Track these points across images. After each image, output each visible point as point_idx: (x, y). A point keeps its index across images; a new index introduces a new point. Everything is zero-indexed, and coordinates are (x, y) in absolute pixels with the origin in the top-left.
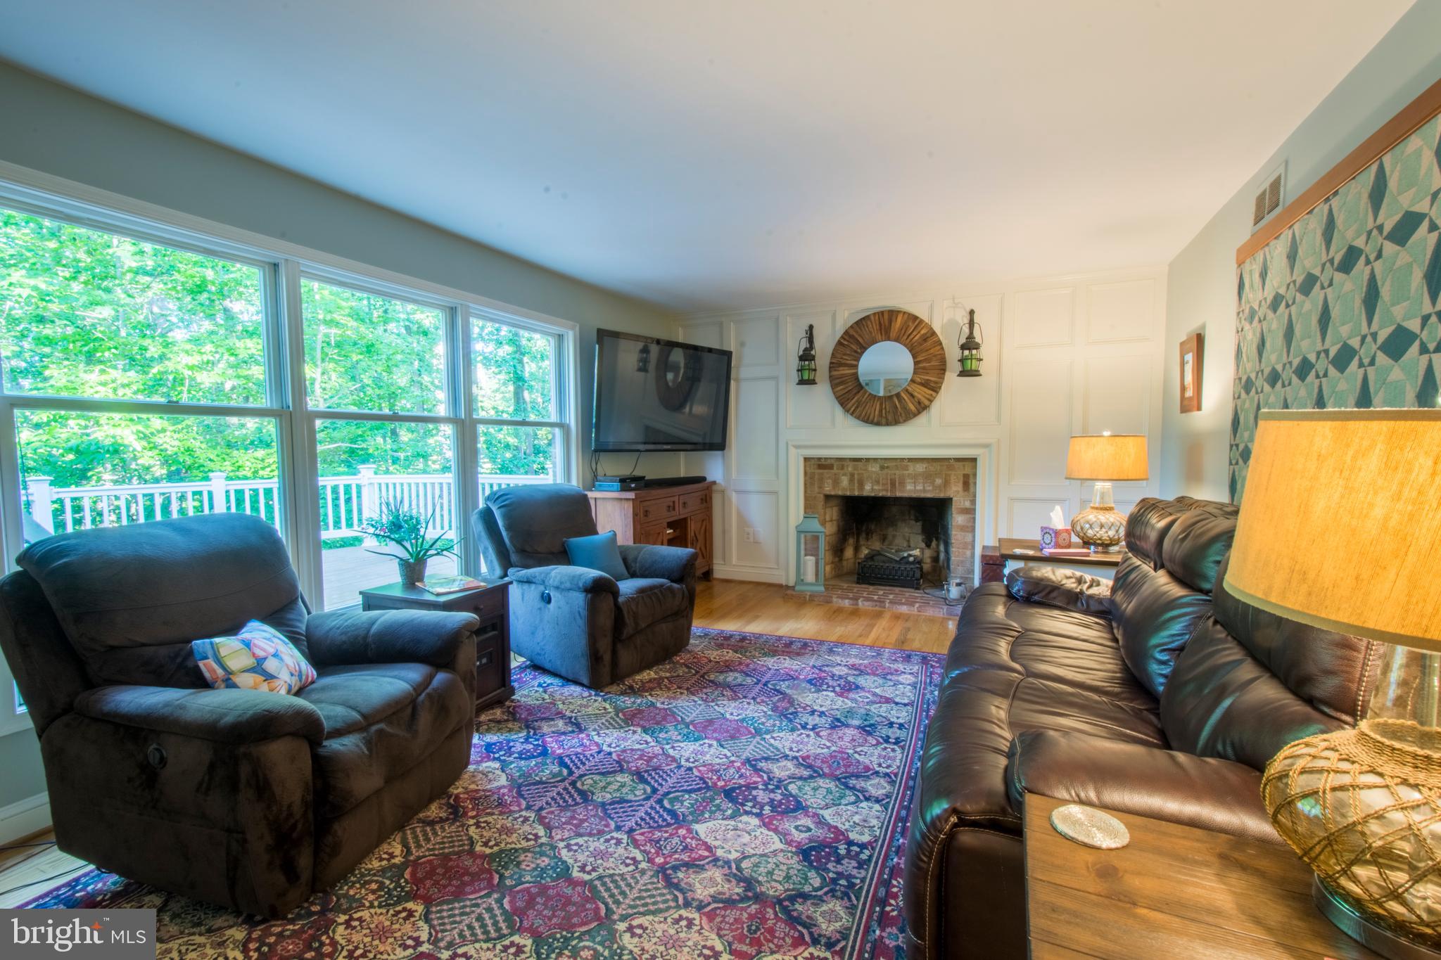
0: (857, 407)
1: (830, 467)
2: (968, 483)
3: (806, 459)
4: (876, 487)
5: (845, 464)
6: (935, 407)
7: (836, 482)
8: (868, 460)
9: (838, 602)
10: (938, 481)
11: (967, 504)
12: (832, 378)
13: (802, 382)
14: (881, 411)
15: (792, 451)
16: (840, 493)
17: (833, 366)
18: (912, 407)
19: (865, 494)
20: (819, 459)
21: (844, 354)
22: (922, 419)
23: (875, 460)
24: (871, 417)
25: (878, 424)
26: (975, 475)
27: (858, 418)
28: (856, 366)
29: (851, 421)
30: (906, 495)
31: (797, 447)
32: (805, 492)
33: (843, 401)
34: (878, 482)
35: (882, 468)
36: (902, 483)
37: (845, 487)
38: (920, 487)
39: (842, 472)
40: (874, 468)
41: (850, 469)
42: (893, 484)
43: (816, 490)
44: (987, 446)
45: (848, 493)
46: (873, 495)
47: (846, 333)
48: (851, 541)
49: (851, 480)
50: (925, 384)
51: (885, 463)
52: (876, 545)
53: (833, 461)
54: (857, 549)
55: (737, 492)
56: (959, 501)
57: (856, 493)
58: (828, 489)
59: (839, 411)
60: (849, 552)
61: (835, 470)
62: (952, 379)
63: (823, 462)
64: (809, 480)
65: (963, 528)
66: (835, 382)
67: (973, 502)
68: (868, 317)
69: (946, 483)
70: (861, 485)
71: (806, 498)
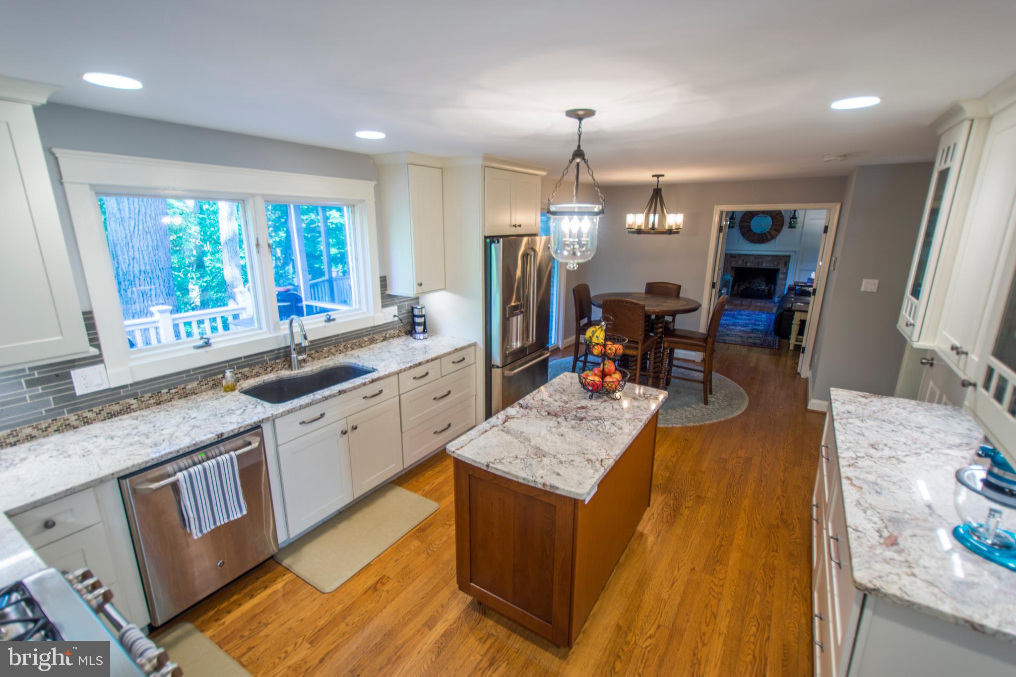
0: (748, 237)
1: (735, 257)
2: (786, 264)
3: (727, 254)
4: (752, 265)
5: (741, 256)
6: (778, 238)
7: (737, 262)
8: (750, 255)
9: (735, 302)
10: (776, 263)
11: (785, 271)
12: (740, 226)
14: (757, 238)
16: (738, 266)
17: (741, 222)
18: (769, 238)
19: (747, 267)
21: (746, 218)
22: (773, 241)
23: (753, 255)
24: (753, 240)
25: (756, 243)
26: (789, 261)
27: (749, 240)
28: (750, 222)
29: (746, 241)
30: (762, 267)
32: (724, 266)
33: (744, 234)
34: (753, 263)
35: (755, 258)
36: (762, 264)
37: (740, 264)
38: (768, 265)
39: (739, 259)
40: (752, 258)
41: (743, 258)
42: (758, 264)
43: (728, 265)
44: (795, 252)
45: (741, 266)
46: (750, 267)
48: (737, 284)
49: (743, 262)
50: (776, 230)
51: (756, 256)
52: (747, 285)
53: (736, 255)
54: (739, 286)
56: (782, 270)
57: (744, 266)
58: (733, 265)
59: (741, 238)
60: (736, 288)
61: (737, 258)
62: (785, 229)
63: (733, 255)
64: (726, 261)
65: (782, 279)
67: (787, 270)
69: (778, 264)
70: (746, 263)
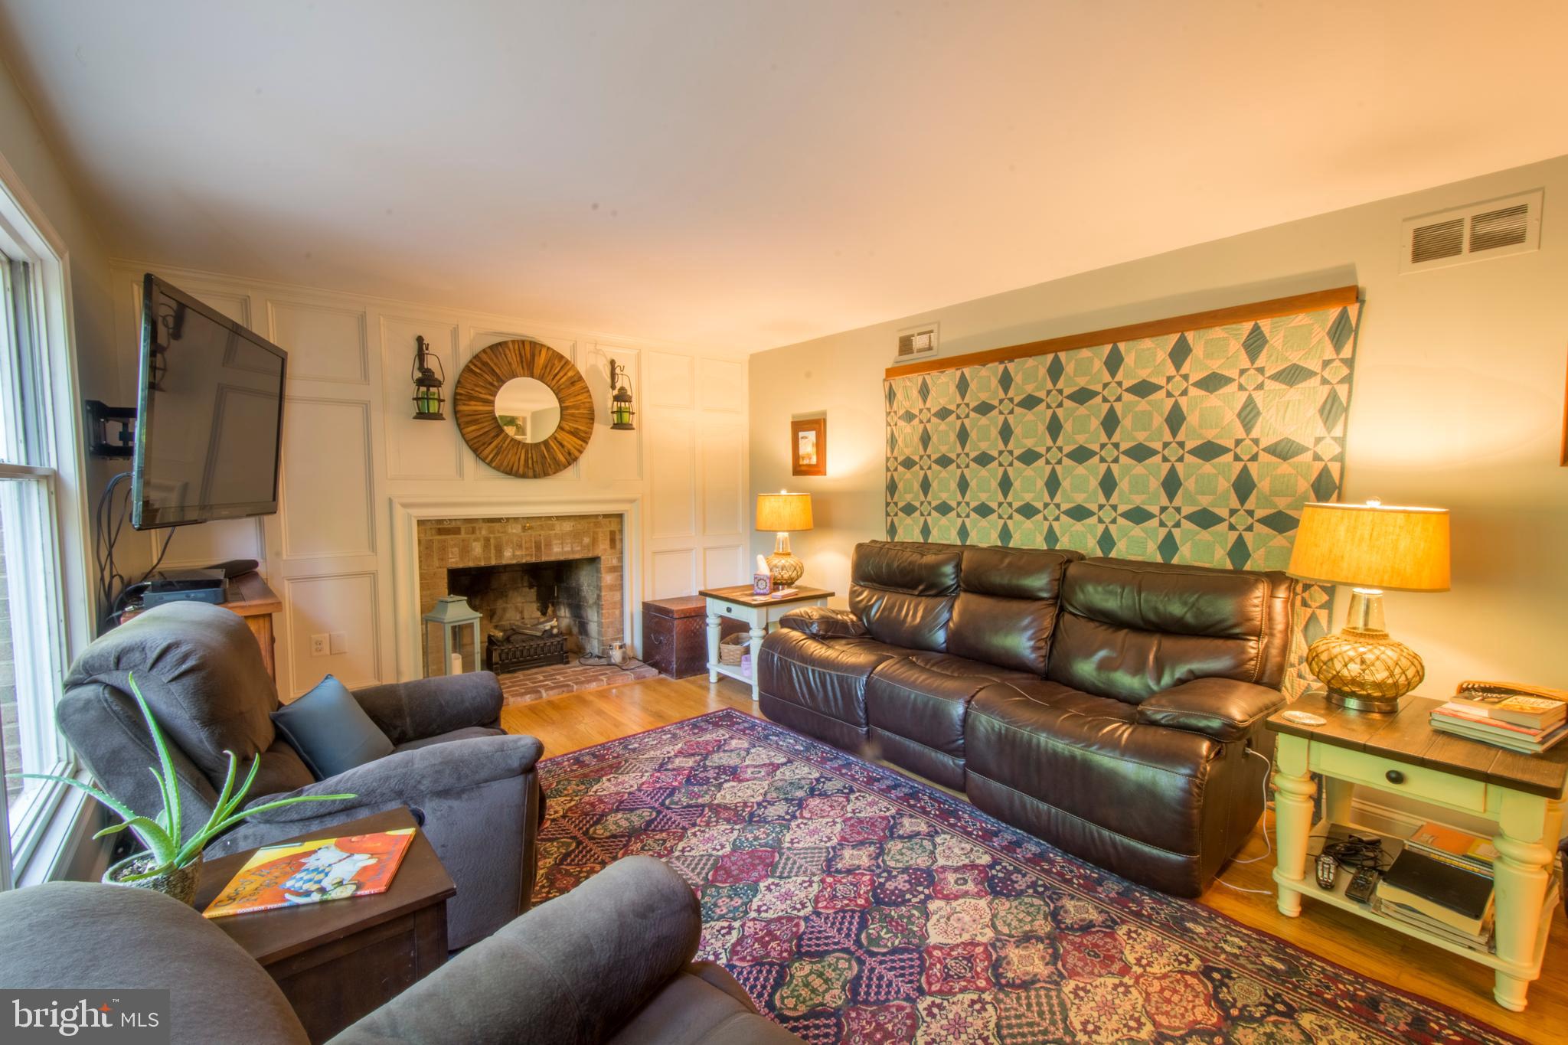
0: (497, 454)
1: (456, 531)
2: (615, 540)
3: (421, 523)
4: (518, 553)
5: (477, 525)
6: (584, 460)
7: (465, 550)
8: (508, 520)
10: (586, 540)
11: (615, 562)
12: (457, 415)
13: (422, 415)
14: (526, 461)
15: (399, 512)
16: (469, 565)
17: (460, 397)
18: (561, 458)
19: (504, 562)
20: (440, 521)
21: (476, 385)
22: (569, 473)
24: (515, 468)
25: (524, 476)
26: (621, 531)
27: (497, 468)
28: (492, 403)
29: (485, 471)
30: (553, 558)
31: (405, 506)
32: (420, 567)
33: (476, 448)
34: (520, 547)
35: (524, 529)
36: (549, 545)
37: (477, 555)
38: (567, 548)
39: (473, 536)
40: (515, 529)
41: (484, 532)
42: (538, 547)
43: (436, 563)
44: (632, 501)
45: (482, 564)
46: (514, 562)
47: (476, 357)
50: (574, 433)
51: (526, 523)
53: (459, 524)
55: (291, 579)
56: (608, 559)
57: (493, 562)
59: (469, 457)
61: (463, 535)
62: (601, 431)
63: (446, 525)
64: (426, 550)
65: (612, 588)
66: (461, 421)
67: (621, 559)
68: (505, 343)
69: (594, 541)
70: (499, 550)
71: (422, 577)
